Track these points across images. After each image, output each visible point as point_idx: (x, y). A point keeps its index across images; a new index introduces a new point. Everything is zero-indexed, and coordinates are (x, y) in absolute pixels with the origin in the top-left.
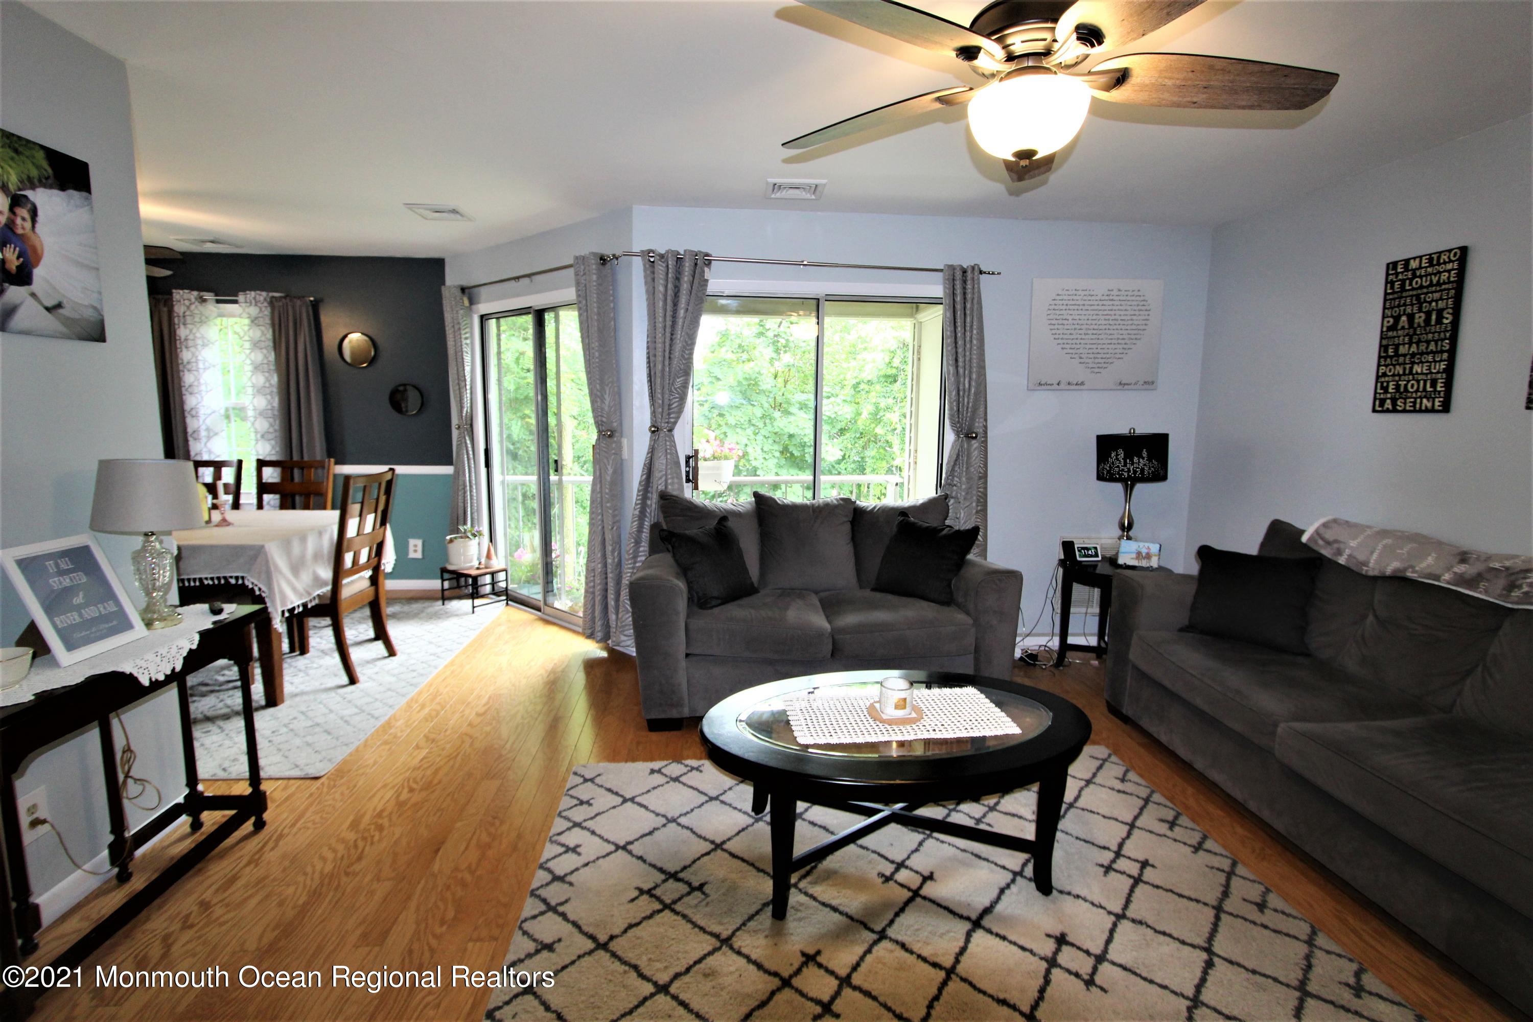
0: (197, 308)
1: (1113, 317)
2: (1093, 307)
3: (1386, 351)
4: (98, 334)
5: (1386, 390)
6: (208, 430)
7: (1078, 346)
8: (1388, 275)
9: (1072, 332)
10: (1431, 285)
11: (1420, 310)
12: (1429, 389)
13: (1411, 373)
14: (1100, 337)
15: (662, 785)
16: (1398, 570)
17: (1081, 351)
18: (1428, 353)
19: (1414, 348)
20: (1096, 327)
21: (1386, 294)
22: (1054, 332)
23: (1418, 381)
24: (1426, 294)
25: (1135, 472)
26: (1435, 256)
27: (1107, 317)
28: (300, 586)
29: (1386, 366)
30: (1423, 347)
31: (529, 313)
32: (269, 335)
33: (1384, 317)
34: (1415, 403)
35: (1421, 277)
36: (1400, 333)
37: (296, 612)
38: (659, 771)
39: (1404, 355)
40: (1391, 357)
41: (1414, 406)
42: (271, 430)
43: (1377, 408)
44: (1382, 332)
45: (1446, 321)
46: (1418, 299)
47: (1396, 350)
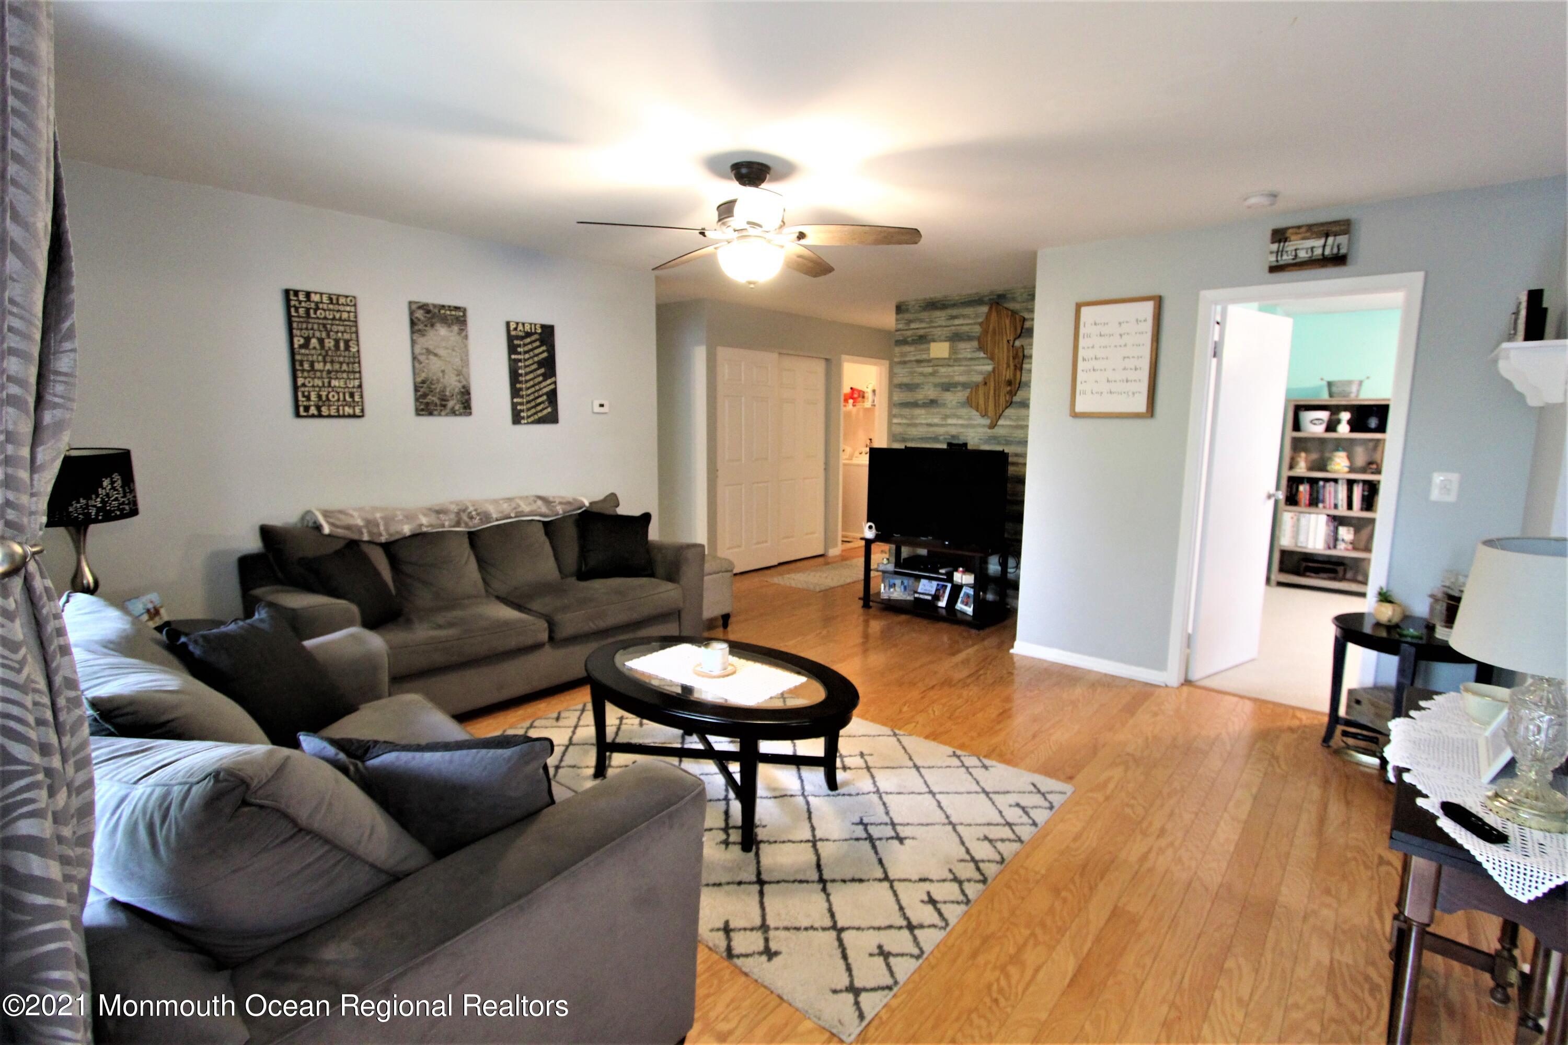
3: (299, 365)
5: (306, 398)
8: (288, 299)
10: (334, 319)
11: (329, 337)
12: (348, 399)
13: (330, 386)
18: (343, 372)
19: (328, 366)
21: (290, 316)
23: (338, 393)
24: (332, 325)
26: (334, 297)
29: (305, 378)
30: (337, 367)
33: (292, 335)
34: (337, 410)
35: (324, 310)
36: (313, 352)
39: (321, 371)
40: (309, 371)
41: (337, 412)
43: (301, 414)
44: (293, 348)
45: (352, 349)
46: (324, 325)
47: (312, 364)
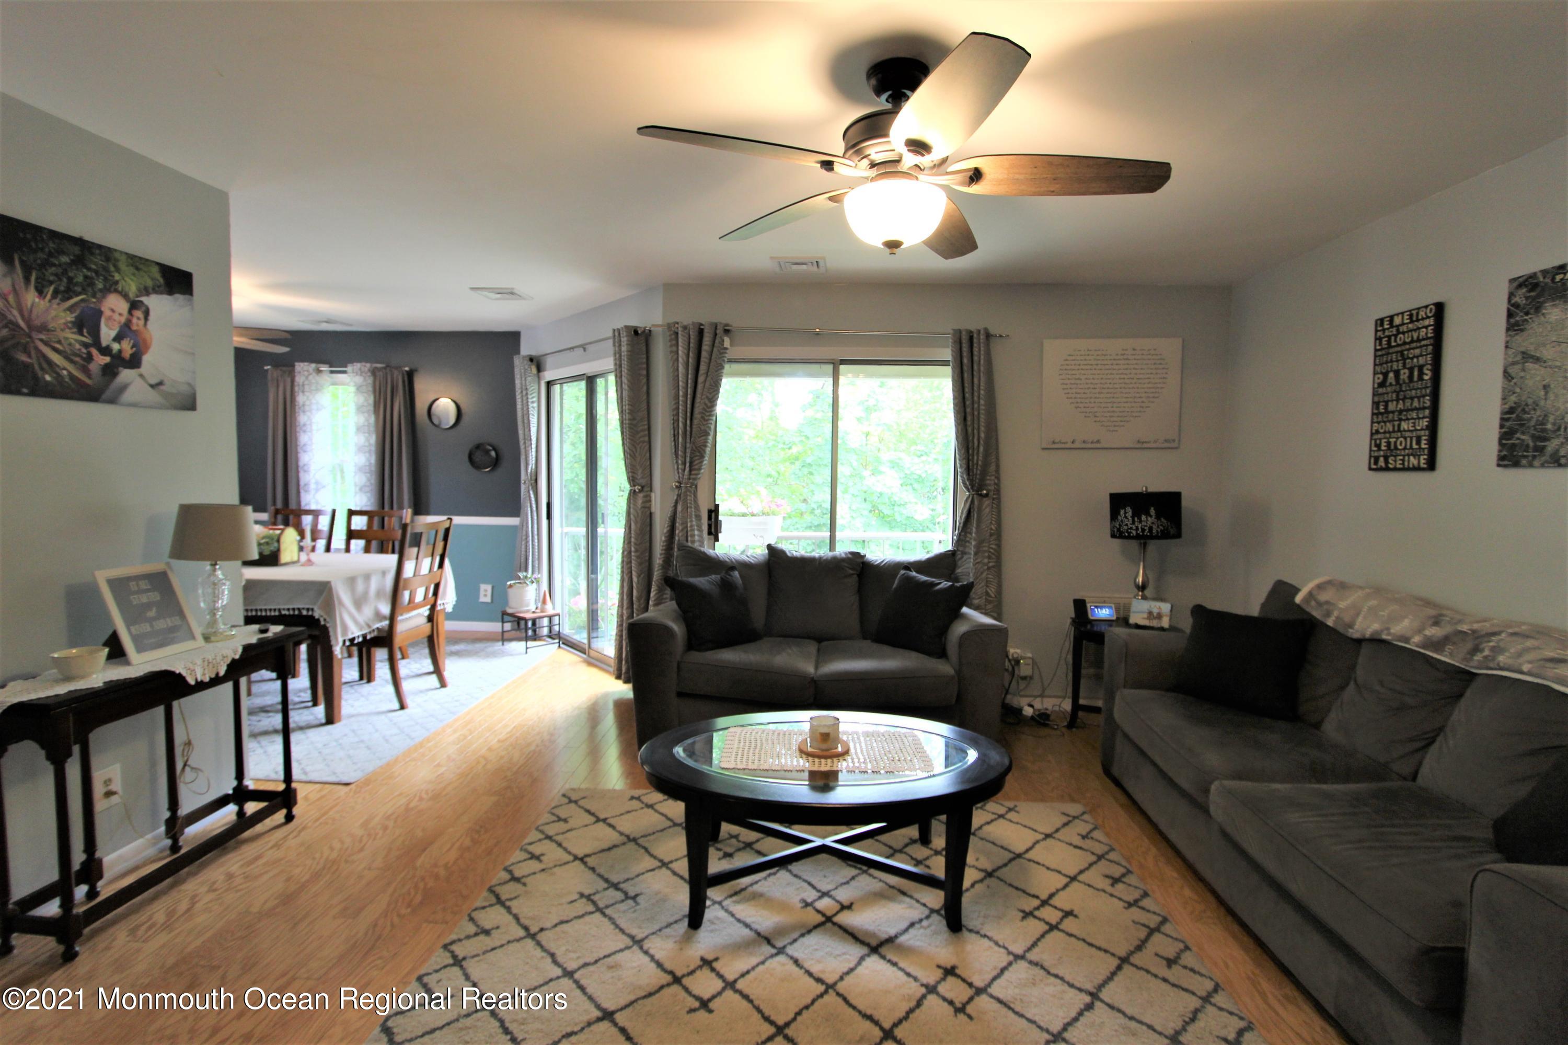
0: (314, 378)
1: (1129, 376)
2: (1107, 367)
3: (1378, 408)
4: (189, 404)
5: (1378, 446)
6: (317, 483)
7: (1092, 405)
8: (1376, 331)
9: (1086, 391)
10: (1412, 341)
11: (1404, 367)
12: (1415, 446)
13: (1399, 430)
14: (1115, 395)
15: (636, 810)
16: (1376, 632)
17: (1095, 409)
18: (1412, 410)
19: (1401, 406)
20: (1111, 386)
21: (1376, 350)
22: (1066, 391)
23: (1405, 438)
24: (1408, 350)
25: (1143, 530)
26: (1414, 312)
27: (1122, 376)
28: (361, 619)
29: (1378, 423)
30: (1408, 404)
31: (583, 379)
32: (371, 400)
33: (1375, 373)
34: (1403, 460)
35: (1403, 333)
36: (1389, 389)
37: (356, 641)
38: (638, 799)
39: (1393, 412)
40: (1382, 414)
41: (1403, 464)
42: (368, 484)
43: (1373, 466)
44: (1374, 388)
45: (1426, 377)
46: (1402, 355)
47: (1386, 407)
